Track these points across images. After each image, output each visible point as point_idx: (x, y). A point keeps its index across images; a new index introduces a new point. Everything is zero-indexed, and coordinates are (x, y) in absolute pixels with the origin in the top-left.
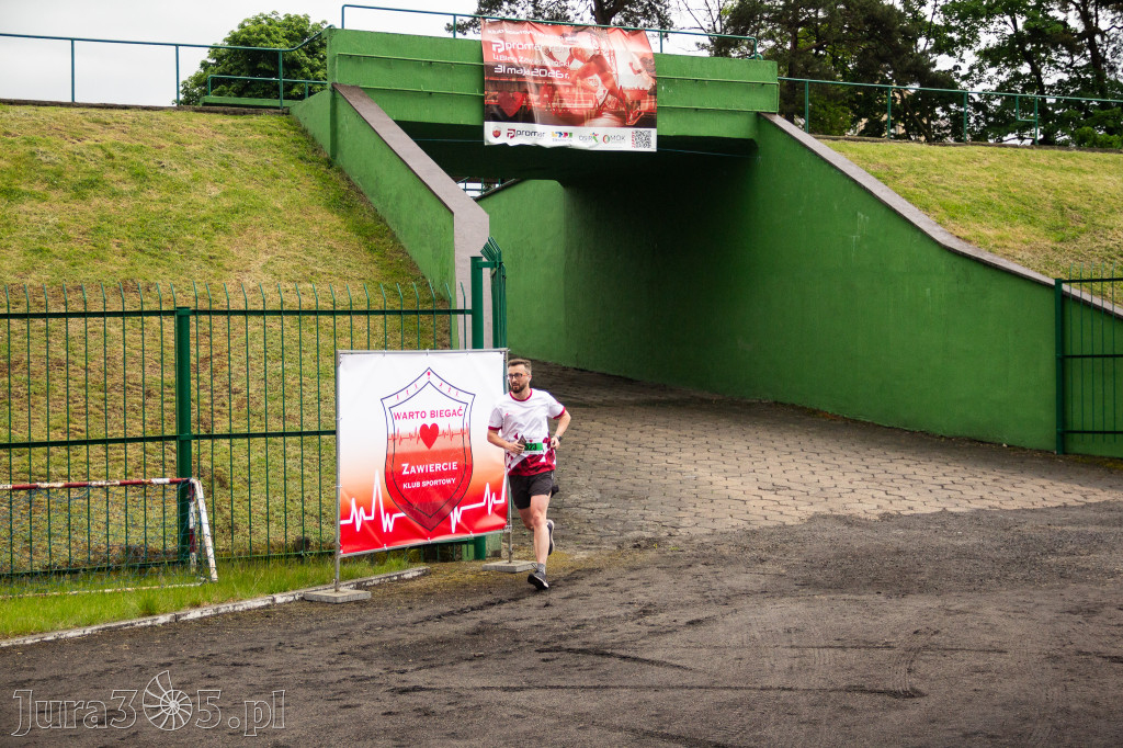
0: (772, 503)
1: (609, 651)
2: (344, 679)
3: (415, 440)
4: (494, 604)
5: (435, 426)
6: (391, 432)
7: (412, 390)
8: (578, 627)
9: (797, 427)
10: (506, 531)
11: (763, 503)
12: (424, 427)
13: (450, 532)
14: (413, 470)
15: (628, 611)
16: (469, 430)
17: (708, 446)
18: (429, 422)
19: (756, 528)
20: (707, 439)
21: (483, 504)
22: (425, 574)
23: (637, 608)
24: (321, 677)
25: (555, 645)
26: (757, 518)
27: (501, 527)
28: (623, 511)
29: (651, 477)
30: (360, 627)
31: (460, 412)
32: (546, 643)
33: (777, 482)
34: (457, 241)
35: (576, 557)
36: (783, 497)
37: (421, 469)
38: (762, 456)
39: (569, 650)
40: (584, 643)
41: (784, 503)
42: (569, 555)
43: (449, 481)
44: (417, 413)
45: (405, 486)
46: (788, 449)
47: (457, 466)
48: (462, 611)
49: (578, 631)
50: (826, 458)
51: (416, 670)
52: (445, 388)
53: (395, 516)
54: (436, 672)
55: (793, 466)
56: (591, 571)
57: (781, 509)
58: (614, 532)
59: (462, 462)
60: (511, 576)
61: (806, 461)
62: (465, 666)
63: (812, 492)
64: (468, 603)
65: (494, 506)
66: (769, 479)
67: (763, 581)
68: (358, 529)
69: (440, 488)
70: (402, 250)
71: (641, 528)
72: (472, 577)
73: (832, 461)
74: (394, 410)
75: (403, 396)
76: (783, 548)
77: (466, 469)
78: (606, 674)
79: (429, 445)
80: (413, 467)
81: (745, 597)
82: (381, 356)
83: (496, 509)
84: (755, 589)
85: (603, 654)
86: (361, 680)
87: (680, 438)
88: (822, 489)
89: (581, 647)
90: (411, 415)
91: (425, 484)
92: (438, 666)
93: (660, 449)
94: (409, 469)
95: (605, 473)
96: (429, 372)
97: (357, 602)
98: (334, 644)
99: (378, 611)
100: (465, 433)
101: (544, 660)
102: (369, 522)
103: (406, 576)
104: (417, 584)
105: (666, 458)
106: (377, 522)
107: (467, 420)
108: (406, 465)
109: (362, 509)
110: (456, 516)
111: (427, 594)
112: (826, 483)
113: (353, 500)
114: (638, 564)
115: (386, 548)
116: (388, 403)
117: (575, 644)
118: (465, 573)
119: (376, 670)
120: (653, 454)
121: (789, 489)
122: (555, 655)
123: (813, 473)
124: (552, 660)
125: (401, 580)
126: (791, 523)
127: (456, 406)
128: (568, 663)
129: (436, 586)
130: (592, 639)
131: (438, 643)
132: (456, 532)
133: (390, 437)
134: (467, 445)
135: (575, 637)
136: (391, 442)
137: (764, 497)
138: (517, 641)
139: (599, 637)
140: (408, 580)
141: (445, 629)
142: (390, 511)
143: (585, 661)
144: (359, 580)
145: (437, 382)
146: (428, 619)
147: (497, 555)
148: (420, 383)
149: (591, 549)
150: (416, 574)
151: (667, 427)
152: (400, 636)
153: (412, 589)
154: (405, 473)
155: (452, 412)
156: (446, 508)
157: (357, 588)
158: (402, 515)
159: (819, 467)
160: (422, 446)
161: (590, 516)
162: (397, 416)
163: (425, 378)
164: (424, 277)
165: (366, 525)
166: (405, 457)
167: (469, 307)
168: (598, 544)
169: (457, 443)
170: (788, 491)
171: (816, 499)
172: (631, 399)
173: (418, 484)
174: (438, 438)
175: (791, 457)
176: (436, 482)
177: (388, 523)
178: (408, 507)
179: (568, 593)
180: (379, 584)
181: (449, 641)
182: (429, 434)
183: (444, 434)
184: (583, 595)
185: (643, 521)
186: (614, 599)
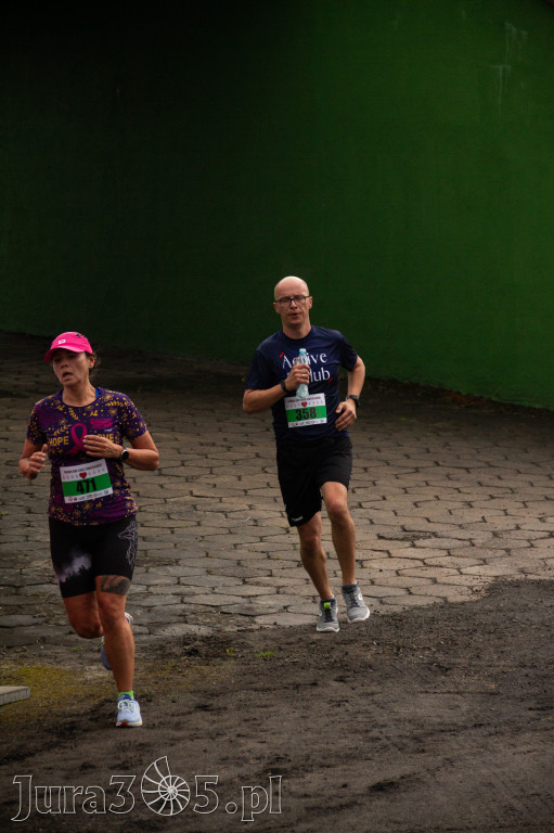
0: (410, 564)
9: (414, 421)
11: (395, 565)
15: (242, 771)
17: (260, 462)
19: (397, 609)
20: (255, 450)
23: (255, 767)
26: (392, 592)
29: (170, 524)
33: (409, 523)
35: (89, 677)
36: (427, 550)
38: (366, 477)
41: (434, 562)
42: (73, 672)
46: (411, 463)
50: (485, 478)
55: (430, 493)
57: (431, 573)
58: (137, 629)
61: (450, 484)
63: (479, 542)
66: (393, 520)
67: (465, 707)
71: (183, 618)
73: (497, 483)
76: (468, 646)
81: (447, 736)
84: (460, 721)
87: (206, 449)
88: (495, 534)
93: (175, 471)
105: (185, 487)
112: (501, 523)
114: (214, 686)
120: (163, 480)
121: (435, 535)
123: (469, 505)
126: (459, 599)
137: (394, 553)
151: (173, 429)
159: (476, 495)
170: (433, 539)
171: (490, 553)
175: (420, 477)
184: (141, 745)
185: (183, 606)
186: (205, 751)
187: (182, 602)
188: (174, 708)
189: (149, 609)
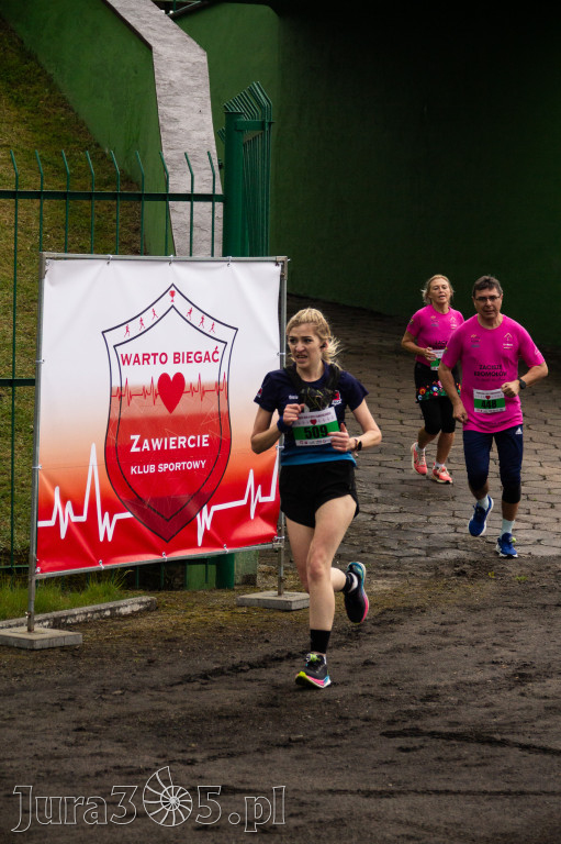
1: (498, 737)
2: (106, 771)
3: (150, 398)
4: (281, 659)
5: (179, 377)
6: (116, 384)
7: (148, 319)
8: (428, 698)
10: (277, 545)
12: (164, 377)
13: (194, 545)
14: (146, 446)
15: (495, 674)
16: (227, 385)
18: (171, 370)
21: (243, 502)
22: (149, 609)
23: (504, 670)
24: (68, 766)
25: (407, 725)
27: (268, 538)
28: (421, 519)
30: (89, 689)
31: (216, 357)
32: (392, 722)
34: (159, 91)
35: (375, 589)
37: (157, 444)
39: (433, 734)
40: (452, 724)
43: (196, 465)
44: (155, 355)
45: (133, 470)
47: (209, 440)
48: (236, 669)
49: (432, 705)
51: (209, 758)
52: (196, 317)
53: (117, 516)
54: (240, 765)
56: (410, 611)
58: (417, 552)
59: (217, 435)
60: (284, 615)
62: (281, 755)
64: (238, 656)
65: (259, 505)
68: (63, 536)
69: (183, 473)
70: (64, 104)
71: (455, 545)
72: (226, 615)
74: (122, 350)
75: (135, 328)
77: (222, 445)
78: (509, 771)
79: (171, 405)
80: (146, 441)
82: (102, 264)
83: (263, 510)
85: (491, 742)
86: (130, 774)
89: (448, 730)
90: (146, 358)
91: (163, 467)
92: (240, 754)
94: (140, 445)
95: (379, 458)
96: (172, 290)
97: (63, 649)
98: (61, 714)
99: (103, 663)
100: (221, 389)
101: (402, 749)
102: (77, 524)
103: (123, 611)
104: (143, 624)
106: (90, 527)
107: (224, 369)
108: (136, 438)
109: (69, 504)
110: (204, 520)
111: (170, 641)
113: (57, 489)
114: (477, 602)
115: (102, 566)
116: (113, 337)
117: (437, 724)
118: (212, 609)
119: (146, 759)
122: (416, 741)
124: (414, 749)
125: (116, 616)
127: (210, 346)
128: (441, 754)
129: (176, 628)
130: (460, 719)
131: (220, 717)
132: (204, 545)
133: (114, 393)
134: (223, 409)
135: (432, 713)
136: (116, 400)
138: (345, 719)
139: (470, 715)
140: (127, 616)
141: (223, 695)
142: (110, 507)
143: (469, 751)
144: (55, 614)
145: (183, 307)
146: (188, 679)
147: (250, 582)
148: (160, 308)
149: (391, 576)
150: (137, 608)
152: (157, 705)
153: (141, 632)
154: (134, 449)
155: (203, 355)
156: (191, 507)
157: (54, 627)
158: (128, 515)
160: (160, 409)
161: (373, 525)
162: (126, 360)
163: (166, 302)
164: (98, 145)
165: (74, 529)
166: (134, 425)
167: (219, 191)
168: (397, 568)
169: (209, 406)
172: (385, 343)
173: (151, 468)
174: (184, 396)
176: (177, 466)
177: (106, 528)
178: (136, 504)
179: (389, 645)
180: (85, 622)
181: (236, 716)
182: (171, 388)
183: (193, 390)
184: (414, 648)
185: (456, 535)
186: (466, 656)
187: (455, 531)
188: (444, 619)
189: (428, 536)
